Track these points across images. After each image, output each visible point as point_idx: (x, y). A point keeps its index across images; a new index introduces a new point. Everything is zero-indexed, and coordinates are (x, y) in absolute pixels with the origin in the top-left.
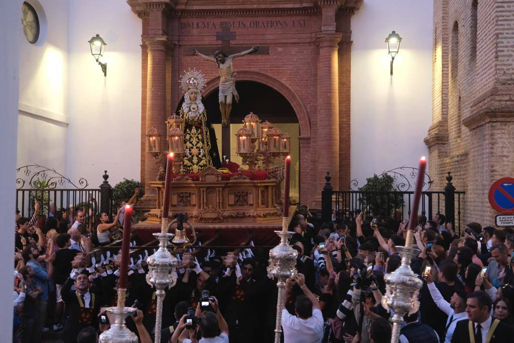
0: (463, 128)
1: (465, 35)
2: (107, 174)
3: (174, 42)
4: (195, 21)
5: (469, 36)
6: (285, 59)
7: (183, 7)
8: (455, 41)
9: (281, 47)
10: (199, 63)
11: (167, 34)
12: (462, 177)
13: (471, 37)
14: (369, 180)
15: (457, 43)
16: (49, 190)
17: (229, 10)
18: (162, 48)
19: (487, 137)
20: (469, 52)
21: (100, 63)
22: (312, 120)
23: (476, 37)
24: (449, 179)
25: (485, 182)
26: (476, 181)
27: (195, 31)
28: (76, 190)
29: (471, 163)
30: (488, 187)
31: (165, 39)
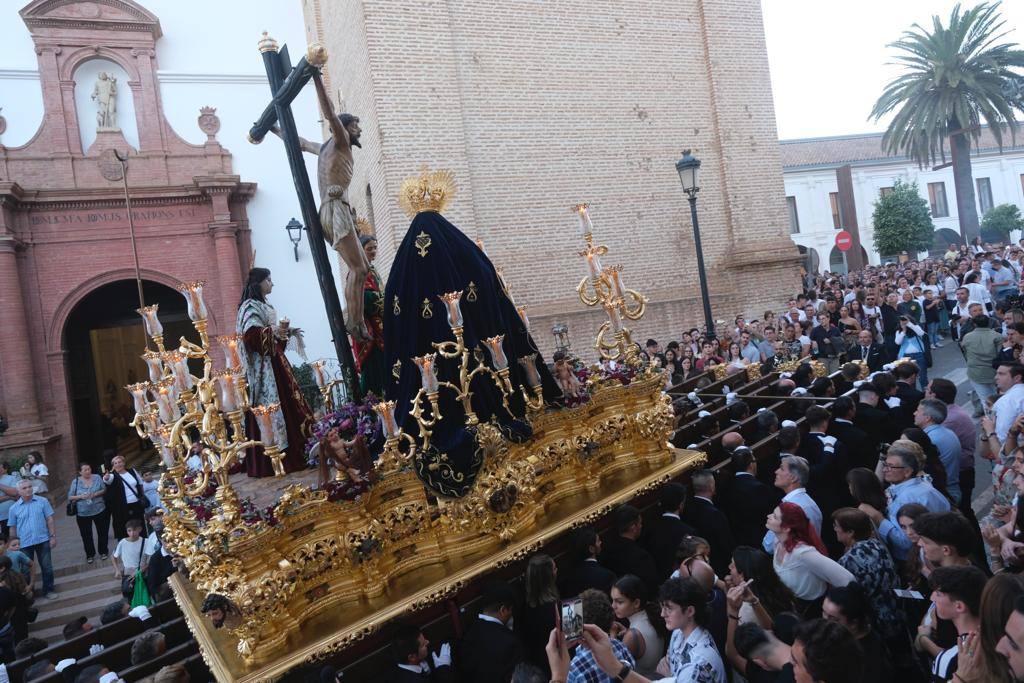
3: (25, 241)
4: (52, 215)
6: (175, 252)
7: (33, 199)
9: (169, 239)
10: (65, 263)
11: (14, 232)
17: (98, 201)
18: (9, 249)
22: (216, 316)
27: (53, 227)
31: (11, 239)
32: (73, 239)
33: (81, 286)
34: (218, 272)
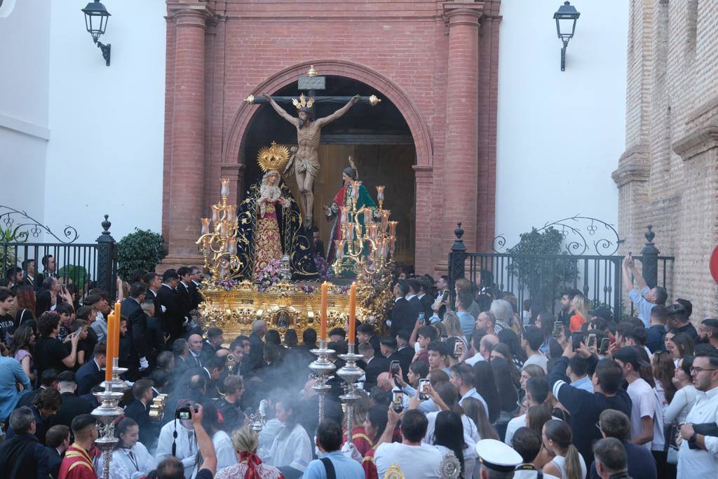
0: (674, 156)
1: (679, 10)
2: (109, 220)
3: (217, 13)
5: (686, 10)
6: (394, 43)
8: (664, 19)
9: (388, 24)
10: (258, 46)
12: (670, 233)
13: (688, 14)
14: (524, 237)
15: (667, 22)
16: (16, 245)
18: (200, 22)
19: (710, 171)
20: (684, 36)
21: (100, 45)
22: (435, 140)
23: (696, 13)
24: (650, 236)
25: (705, 243)
26: (692, 240)
28: (59, 245)
29: (685, 212)
30: (710, 251)
31: (203, 8)
32: (271, 15)
33: (272, 79)
34: (447, 76)
